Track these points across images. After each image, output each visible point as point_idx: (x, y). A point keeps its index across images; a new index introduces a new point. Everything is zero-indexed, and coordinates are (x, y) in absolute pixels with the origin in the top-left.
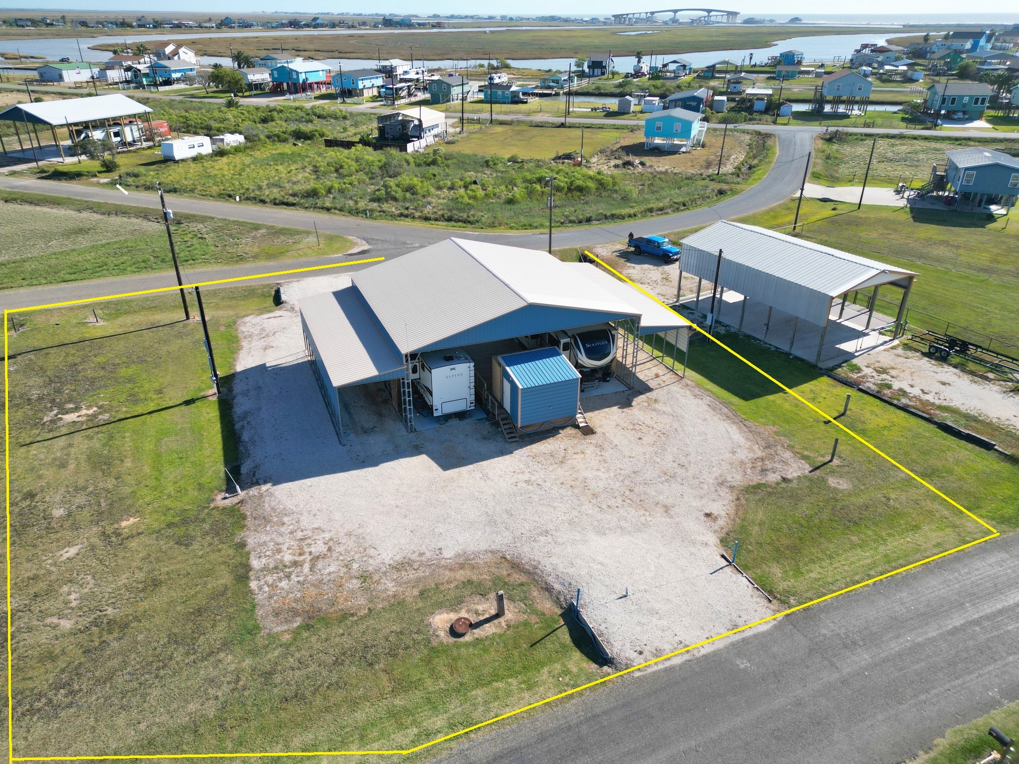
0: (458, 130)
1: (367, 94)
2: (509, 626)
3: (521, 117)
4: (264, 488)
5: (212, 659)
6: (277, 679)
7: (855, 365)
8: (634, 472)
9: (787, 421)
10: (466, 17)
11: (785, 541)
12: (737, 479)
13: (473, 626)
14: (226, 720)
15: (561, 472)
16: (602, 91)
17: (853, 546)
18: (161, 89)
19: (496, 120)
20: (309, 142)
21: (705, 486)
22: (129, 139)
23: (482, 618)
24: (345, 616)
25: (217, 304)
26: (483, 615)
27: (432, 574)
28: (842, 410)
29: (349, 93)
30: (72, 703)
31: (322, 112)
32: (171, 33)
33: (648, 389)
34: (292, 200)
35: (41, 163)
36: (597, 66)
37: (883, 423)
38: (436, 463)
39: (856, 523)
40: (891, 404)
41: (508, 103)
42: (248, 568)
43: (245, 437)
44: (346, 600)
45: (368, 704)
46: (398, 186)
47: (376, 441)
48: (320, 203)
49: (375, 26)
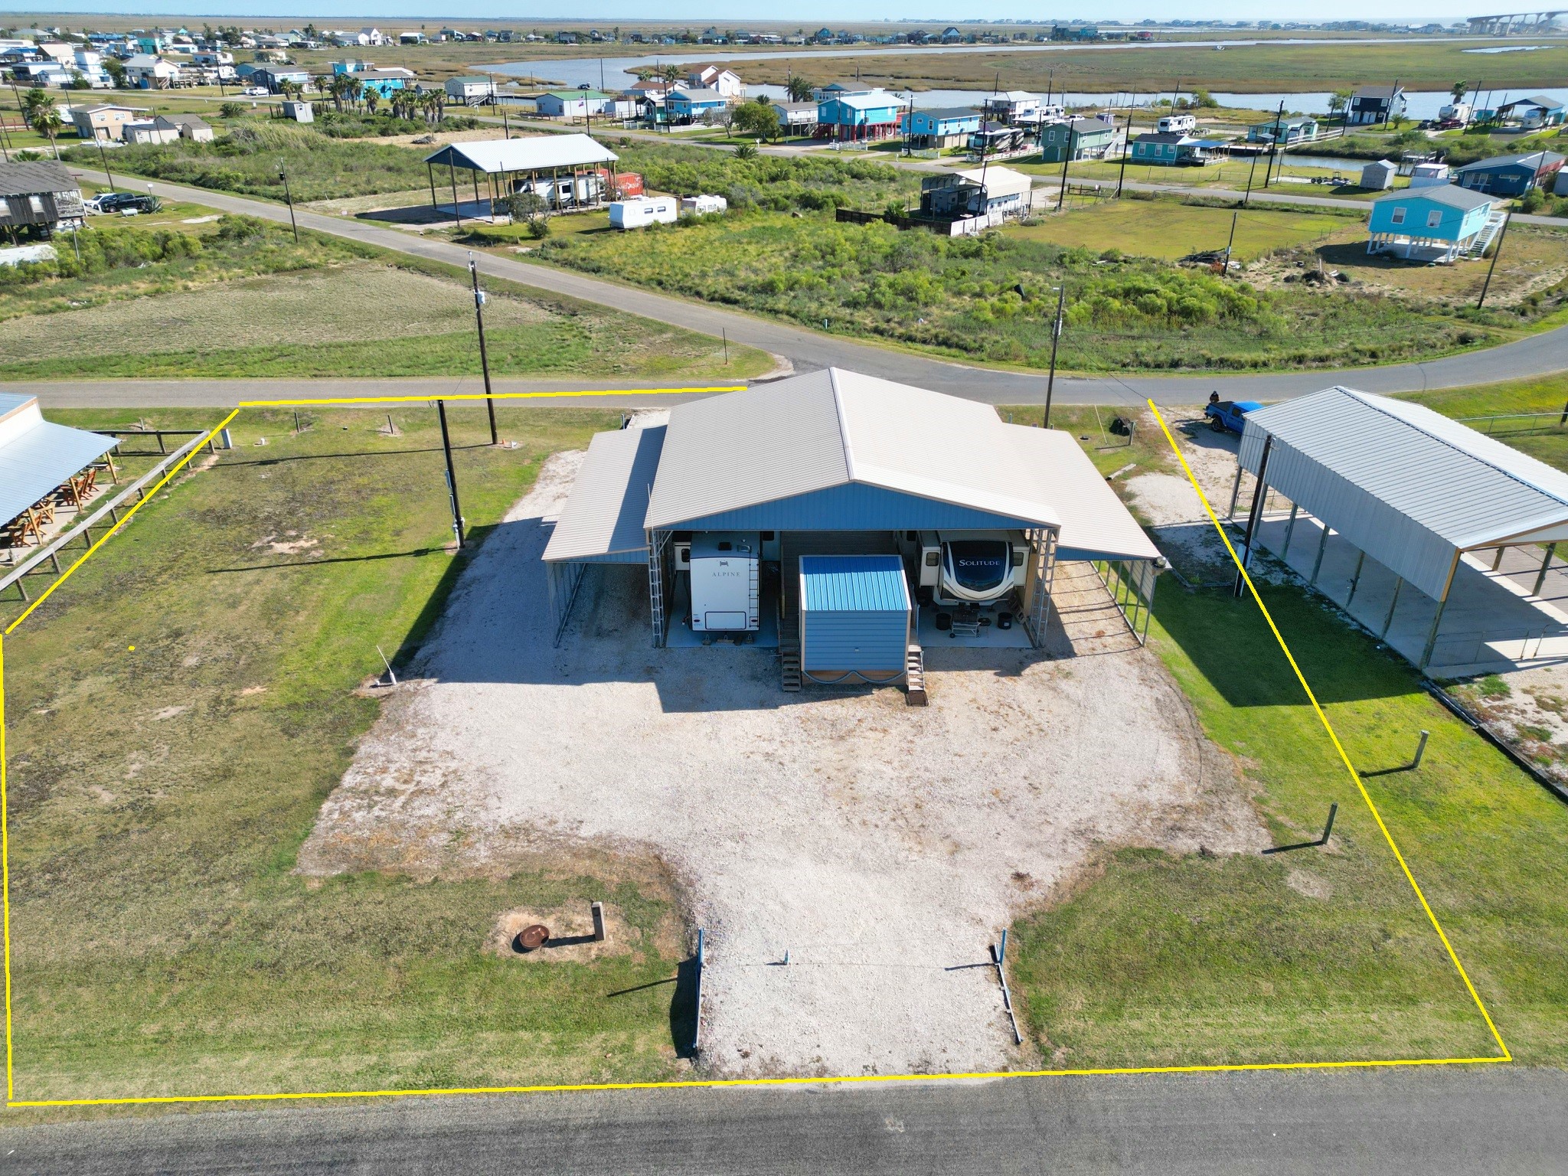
0: (1055, 204)
1: (949, 143)
2: (598, 958)
3: (1178, 189)
4: (426, 683)
5: (216, 887)
6: (270, 935)
7: (1502, 684)
8: (944, 780)
9: (1287, 757)
10: (1199, 24)
11: (1129, 956)
12: (1115, 831)
13: (547, 942)
14: (180, 968)
15: (829, 753)
16: (1357, 150)
17: (1254, 998)
18: (674, 129)
19: (1128, 192)
20: (816, 212)
21: (1050, 830)
22: (583, 196)
23: (570, 934)
24: (403, 877)
25: (545, 429)
26: (575, 930)
27: (547, 854)
28: (1411, 758)
29: (923, 142)
30: (47, 893)
31: (862, 170)
32: (742, 51)
33: (1068, 653)
34: (737, 295)
35: (463, 223)
36: (1372, 108)
37: (1481, 797)
38: (661, 698)
39: (1288, 961)
40: (1526, 769)
41: (1170, 165)
42: (335, 781)
43: (450, 612)
44: (416, 858)
45: (350, 1004)
46: (891, 286)
47: (605, 650)
48: (771, 302)
49: (1038, 40)
